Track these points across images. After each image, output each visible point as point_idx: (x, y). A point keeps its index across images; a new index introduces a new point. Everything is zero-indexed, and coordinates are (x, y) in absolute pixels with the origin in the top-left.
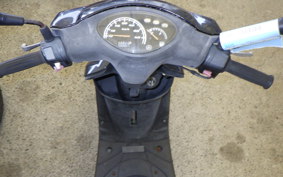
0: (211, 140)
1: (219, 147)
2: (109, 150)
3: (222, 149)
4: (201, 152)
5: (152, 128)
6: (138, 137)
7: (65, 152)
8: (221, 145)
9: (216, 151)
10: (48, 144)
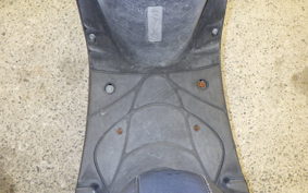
0: (279, 63)
1: (291, 75)
2: (110, 89)
3: (295, 78)
4: (261, 83)
5: (190, 46)
6: (163, 64)
7: (42, 86)
8: (294, 71)
9: (286, 80)
10: (13, 75)
